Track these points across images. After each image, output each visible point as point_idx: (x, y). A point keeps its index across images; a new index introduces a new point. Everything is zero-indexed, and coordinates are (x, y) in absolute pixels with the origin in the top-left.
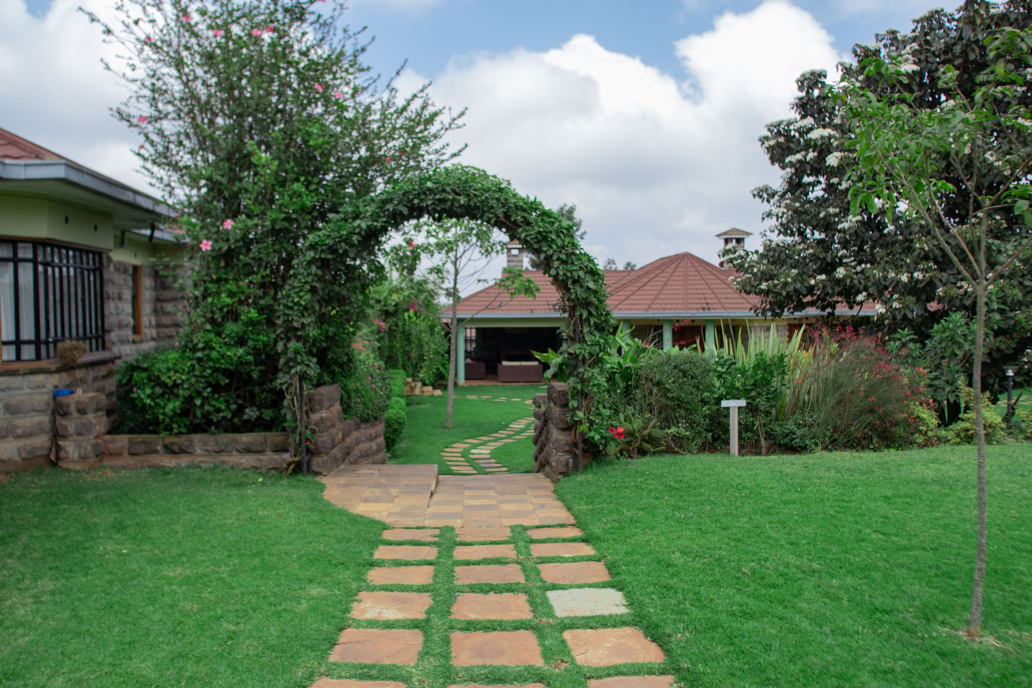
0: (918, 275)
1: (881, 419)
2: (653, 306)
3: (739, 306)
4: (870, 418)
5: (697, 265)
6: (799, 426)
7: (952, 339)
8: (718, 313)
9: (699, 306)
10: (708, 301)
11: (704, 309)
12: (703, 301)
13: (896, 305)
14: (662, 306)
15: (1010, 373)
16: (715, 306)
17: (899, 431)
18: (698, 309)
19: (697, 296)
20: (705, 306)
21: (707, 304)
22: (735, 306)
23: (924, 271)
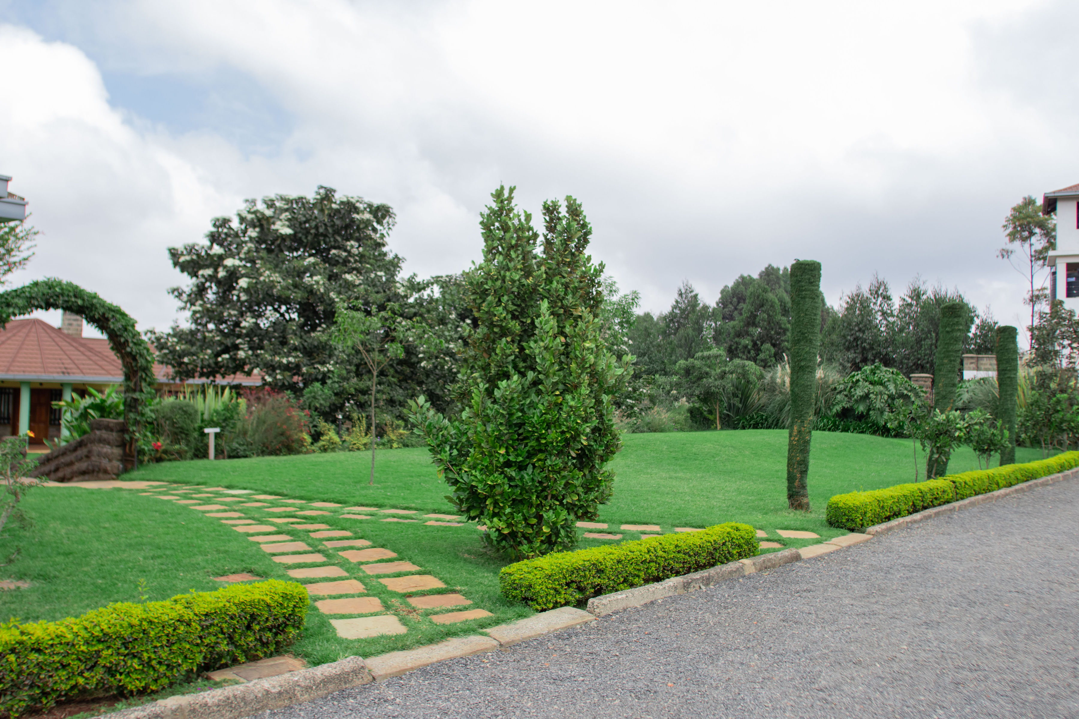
0: (291, 359)
1: (287, 438)
2: (12, 368)
3: (96, 371)
4: (283, 438)
5: (49, 331)
6: (240, 445)
7: (314, 397)
8: (77, 377)
9: (59, 370)
10: (67, 366)
11: (63, 373)
12: (61, 366)
13: (279, 377)
14: (23, 369)
15: (340, 417)
16: (74, 371)
17: (295, 445)
18: (58, 373)
19: (54, 361)
20: (64, 370)
21: (66, 368)
22: (92, 371)
23: (295, 357)
